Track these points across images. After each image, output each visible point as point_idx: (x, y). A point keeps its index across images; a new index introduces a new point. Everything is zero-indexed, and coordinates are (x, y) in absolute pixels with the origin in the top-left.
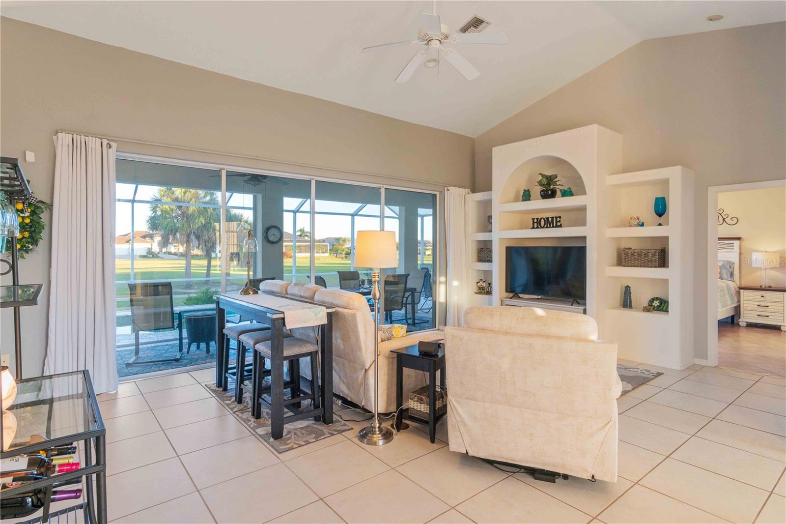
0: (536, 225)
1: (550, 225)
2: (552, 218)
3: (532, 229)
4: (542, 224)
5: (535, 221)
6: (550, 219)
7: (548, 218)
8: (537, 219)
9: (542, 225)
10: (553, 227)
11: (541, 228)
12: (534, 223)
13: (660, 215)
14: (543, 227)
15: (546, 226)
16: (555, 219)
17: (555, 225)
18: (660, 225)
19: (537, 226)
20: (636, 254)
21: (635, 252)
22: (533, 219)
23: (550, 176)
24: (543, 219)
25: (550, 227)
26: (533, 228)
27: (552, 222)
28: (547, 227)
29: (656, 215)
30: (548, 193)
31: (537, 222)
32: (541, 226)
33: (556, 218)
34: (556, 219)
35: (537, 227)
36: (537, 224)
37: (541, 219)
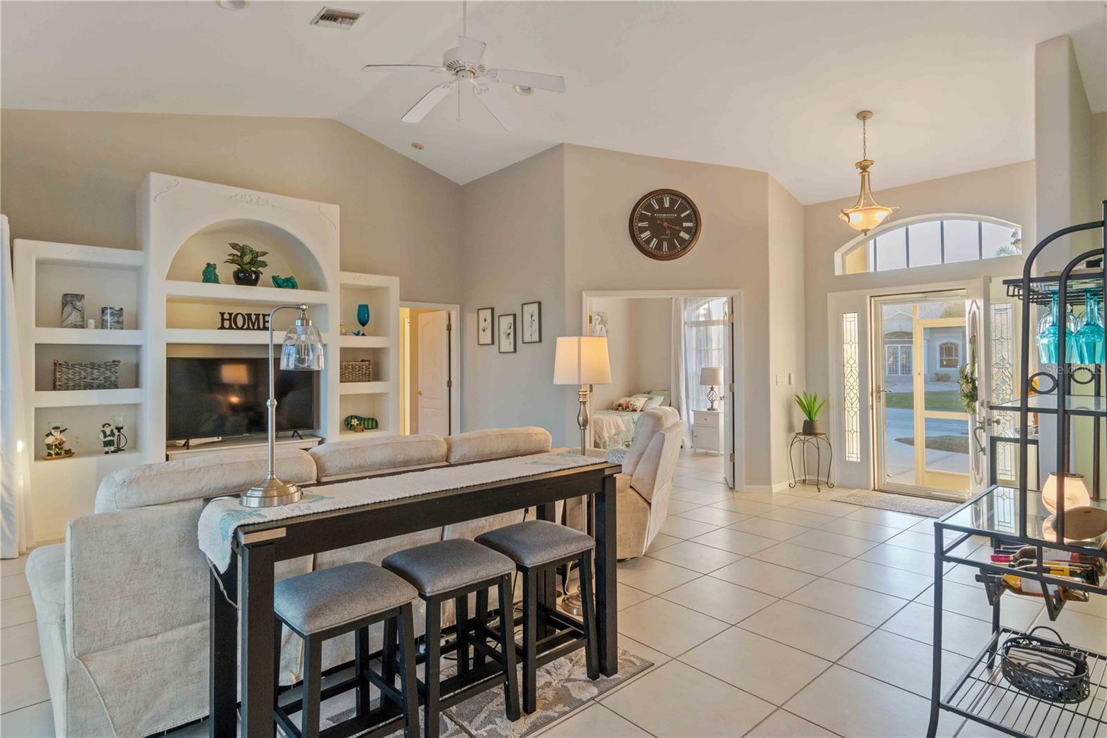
0: (227, 324)
1: (253, 326)
2: (257, 316)
3: (219, 329)
4: (240, 323)
5: (226, 316)
6: (254, 318)
7: (249, 315)
8: (230, 314)
9: (240, 325)
10: (259, 329)
11: (238, 328)
12: (223, 320)
13: (363, 324)
14: (241, 329)
15: (246, 326)
16: (261, 317)
17: (261, 326)
18: (363, 335)
19: (231, 324)
20: (350, 367)
21: (349, 365)
22: (222, 314)
23: (257, 253)
24: (240, 316)
25: (253, 329)
26: (222, 328)
27: (255, 322)
28: (248, 328)
29: (358, 323)
30: (251, 276)
31: (230, 320)
32: (236, 324)
33: (264, 316)
34: (264, 318)
35: (230, 328)
36: (228, 321)
37: (237, 315)
